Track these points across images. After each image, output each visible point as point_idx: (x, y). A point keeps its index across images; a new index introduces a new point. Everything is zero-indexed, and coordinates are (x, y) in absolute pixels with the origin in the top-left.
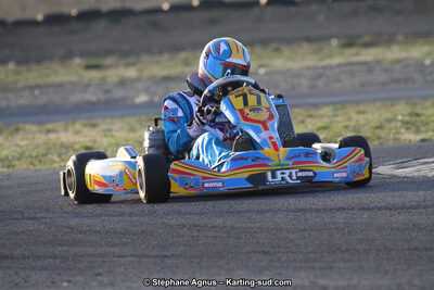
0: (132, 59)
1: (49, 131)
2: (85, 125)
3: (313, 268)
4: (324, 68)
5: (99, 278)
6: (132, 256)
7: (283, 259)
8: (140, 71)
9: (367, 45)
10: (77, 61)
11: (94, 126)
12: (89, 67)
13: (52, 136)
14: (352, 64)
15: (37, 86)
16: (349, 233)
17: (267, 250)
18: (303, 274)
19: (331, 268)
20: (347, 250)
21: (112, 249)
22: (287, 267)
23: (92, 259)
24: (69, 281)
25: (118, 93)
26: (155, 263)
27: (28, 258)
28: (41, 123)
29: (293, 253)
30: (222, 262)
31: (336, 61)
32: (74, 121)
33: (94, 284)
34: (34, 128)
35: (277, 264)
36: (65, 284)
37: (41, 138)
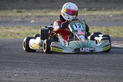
0: (30, 10)
1: (7, 29)
2: (17, 28)
3: (83, 69)
4: (82, 16)
5: (24, 69)
6: (33, 63)
7: (75, 67)
8: (32, 14)
9: (94, 10)
10: (15, 10)
11: (19, 28)
12: (18, 12)
13: (8, 30)
14: (90, 15)
15: (4, 16)
16: (93, 60)
17: (70, 64)
18: (81, 71)
19: (88, 70)
20: (92, 65)
21: (27, 61)
22: (76, 69)
23: (22, 64)
24: (16, 69)
25: (26, 20)
26: (40, 66)
27: (4, 62)
28: (5, 26)
29: (77, 65)
30: (58, 67)
31: (86, 14)
32: (14, 26)
33: (23, 70)
34: (3, 27)
35: (73, 68)
36: (15, 70)
37: (5, 30)
